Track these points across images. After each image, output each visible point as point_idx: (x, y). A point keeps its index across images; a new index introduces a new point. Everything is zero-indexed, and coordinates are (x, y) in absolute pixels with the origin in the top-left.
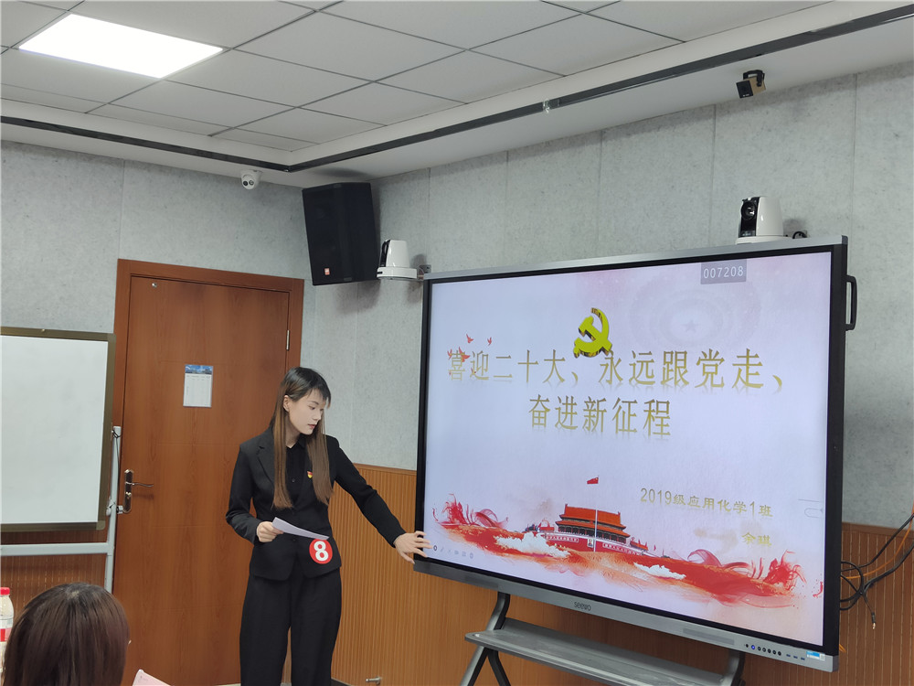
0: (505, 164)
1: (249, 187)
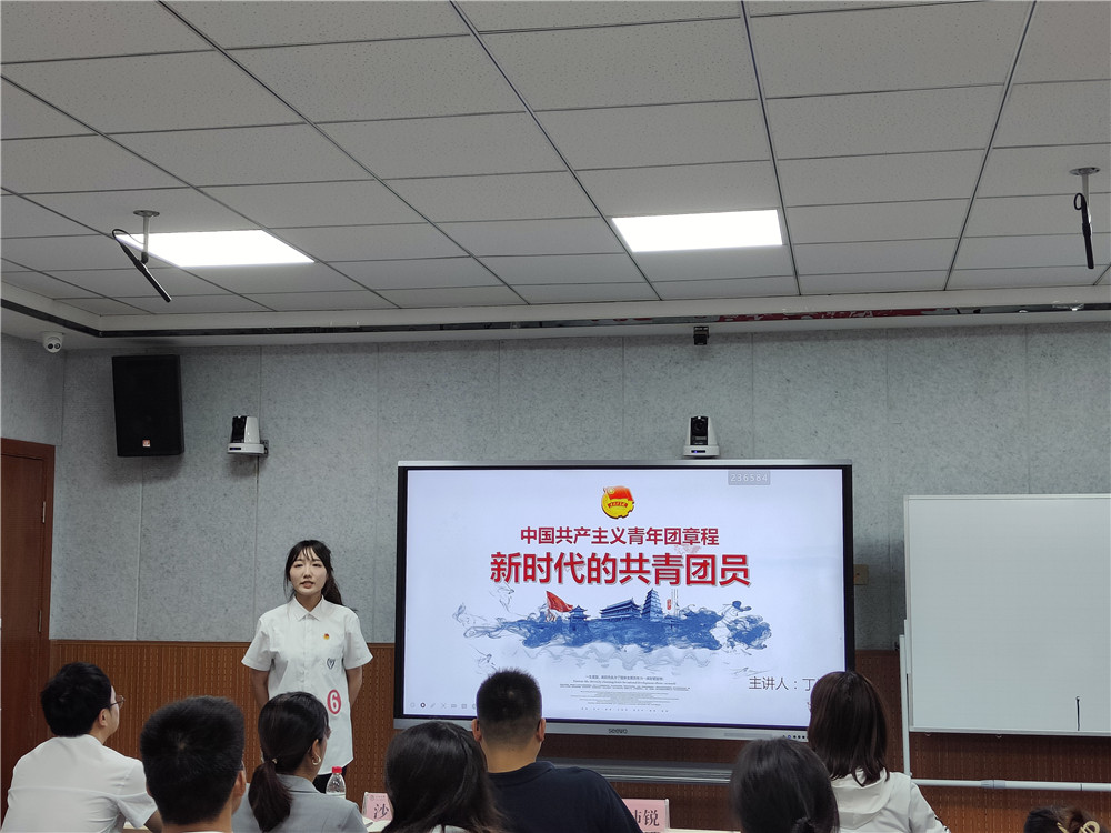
0: (375, 355)
1: (54, 350)
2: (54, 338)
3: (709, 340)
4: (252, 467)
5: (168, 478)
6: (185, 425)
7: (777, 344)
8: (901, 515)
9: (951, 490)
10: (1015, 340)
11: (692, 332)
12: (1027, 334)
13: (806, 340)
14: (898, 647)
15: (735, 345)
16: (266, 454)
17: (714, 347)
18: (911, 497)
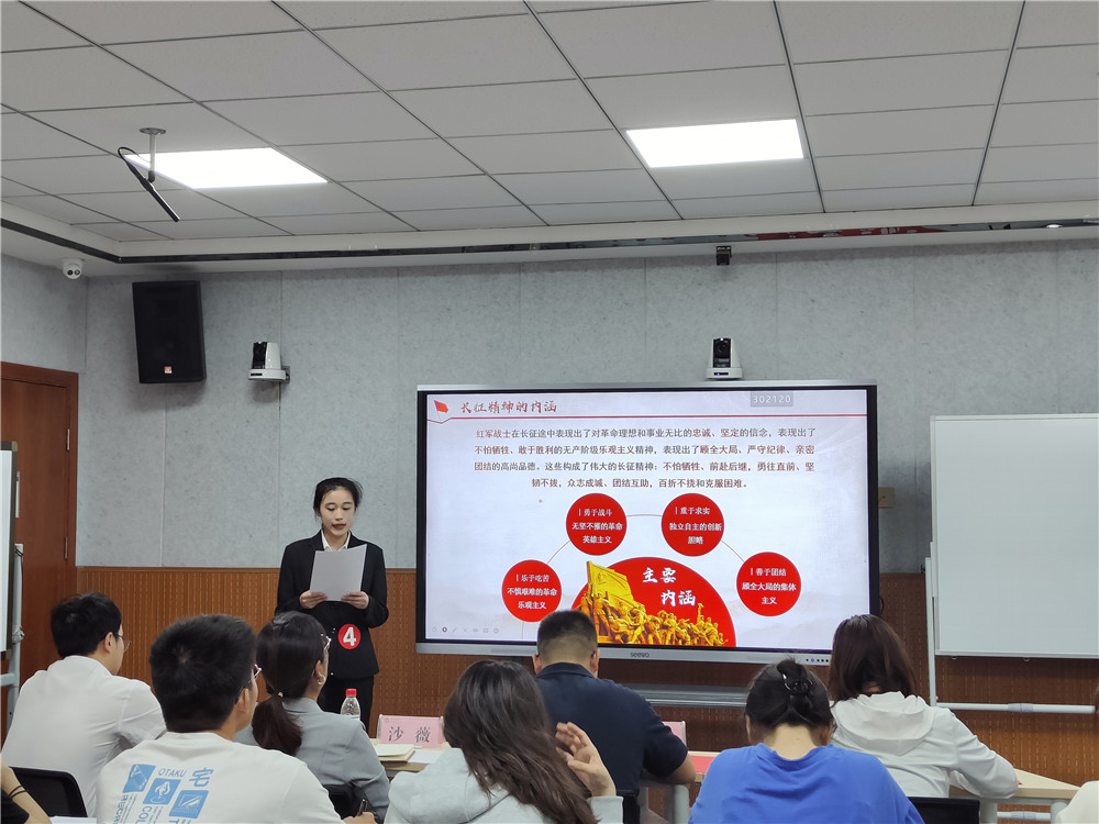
0: (395, 280)
1: (74, 277)
2: (74, 264)
3: (731, 260)
4: (274, 393)
5: (190, 405)
6: (207, 352)
7: (802, 264)
8: (926, 437)
9: (979, 412)
10: (1045, 258)
11: (714, 252)
12: (1057, 250)
13: (832, 259)
14: (924, 570)
15: (759, 266)
16: (288, 380)
17: (738, 268)
18: (937, 418)
